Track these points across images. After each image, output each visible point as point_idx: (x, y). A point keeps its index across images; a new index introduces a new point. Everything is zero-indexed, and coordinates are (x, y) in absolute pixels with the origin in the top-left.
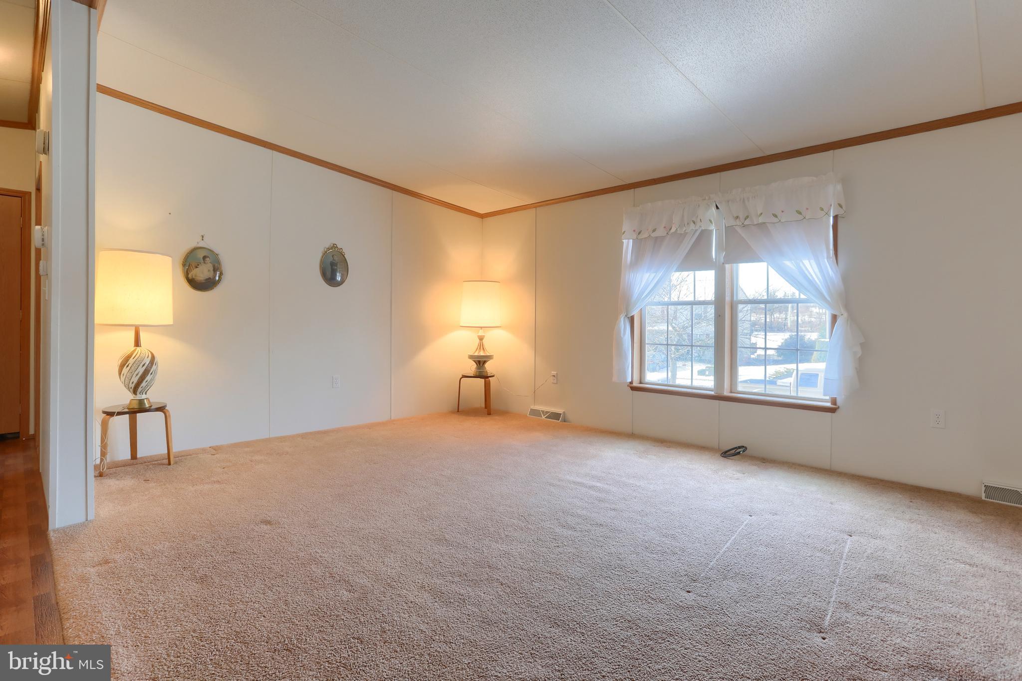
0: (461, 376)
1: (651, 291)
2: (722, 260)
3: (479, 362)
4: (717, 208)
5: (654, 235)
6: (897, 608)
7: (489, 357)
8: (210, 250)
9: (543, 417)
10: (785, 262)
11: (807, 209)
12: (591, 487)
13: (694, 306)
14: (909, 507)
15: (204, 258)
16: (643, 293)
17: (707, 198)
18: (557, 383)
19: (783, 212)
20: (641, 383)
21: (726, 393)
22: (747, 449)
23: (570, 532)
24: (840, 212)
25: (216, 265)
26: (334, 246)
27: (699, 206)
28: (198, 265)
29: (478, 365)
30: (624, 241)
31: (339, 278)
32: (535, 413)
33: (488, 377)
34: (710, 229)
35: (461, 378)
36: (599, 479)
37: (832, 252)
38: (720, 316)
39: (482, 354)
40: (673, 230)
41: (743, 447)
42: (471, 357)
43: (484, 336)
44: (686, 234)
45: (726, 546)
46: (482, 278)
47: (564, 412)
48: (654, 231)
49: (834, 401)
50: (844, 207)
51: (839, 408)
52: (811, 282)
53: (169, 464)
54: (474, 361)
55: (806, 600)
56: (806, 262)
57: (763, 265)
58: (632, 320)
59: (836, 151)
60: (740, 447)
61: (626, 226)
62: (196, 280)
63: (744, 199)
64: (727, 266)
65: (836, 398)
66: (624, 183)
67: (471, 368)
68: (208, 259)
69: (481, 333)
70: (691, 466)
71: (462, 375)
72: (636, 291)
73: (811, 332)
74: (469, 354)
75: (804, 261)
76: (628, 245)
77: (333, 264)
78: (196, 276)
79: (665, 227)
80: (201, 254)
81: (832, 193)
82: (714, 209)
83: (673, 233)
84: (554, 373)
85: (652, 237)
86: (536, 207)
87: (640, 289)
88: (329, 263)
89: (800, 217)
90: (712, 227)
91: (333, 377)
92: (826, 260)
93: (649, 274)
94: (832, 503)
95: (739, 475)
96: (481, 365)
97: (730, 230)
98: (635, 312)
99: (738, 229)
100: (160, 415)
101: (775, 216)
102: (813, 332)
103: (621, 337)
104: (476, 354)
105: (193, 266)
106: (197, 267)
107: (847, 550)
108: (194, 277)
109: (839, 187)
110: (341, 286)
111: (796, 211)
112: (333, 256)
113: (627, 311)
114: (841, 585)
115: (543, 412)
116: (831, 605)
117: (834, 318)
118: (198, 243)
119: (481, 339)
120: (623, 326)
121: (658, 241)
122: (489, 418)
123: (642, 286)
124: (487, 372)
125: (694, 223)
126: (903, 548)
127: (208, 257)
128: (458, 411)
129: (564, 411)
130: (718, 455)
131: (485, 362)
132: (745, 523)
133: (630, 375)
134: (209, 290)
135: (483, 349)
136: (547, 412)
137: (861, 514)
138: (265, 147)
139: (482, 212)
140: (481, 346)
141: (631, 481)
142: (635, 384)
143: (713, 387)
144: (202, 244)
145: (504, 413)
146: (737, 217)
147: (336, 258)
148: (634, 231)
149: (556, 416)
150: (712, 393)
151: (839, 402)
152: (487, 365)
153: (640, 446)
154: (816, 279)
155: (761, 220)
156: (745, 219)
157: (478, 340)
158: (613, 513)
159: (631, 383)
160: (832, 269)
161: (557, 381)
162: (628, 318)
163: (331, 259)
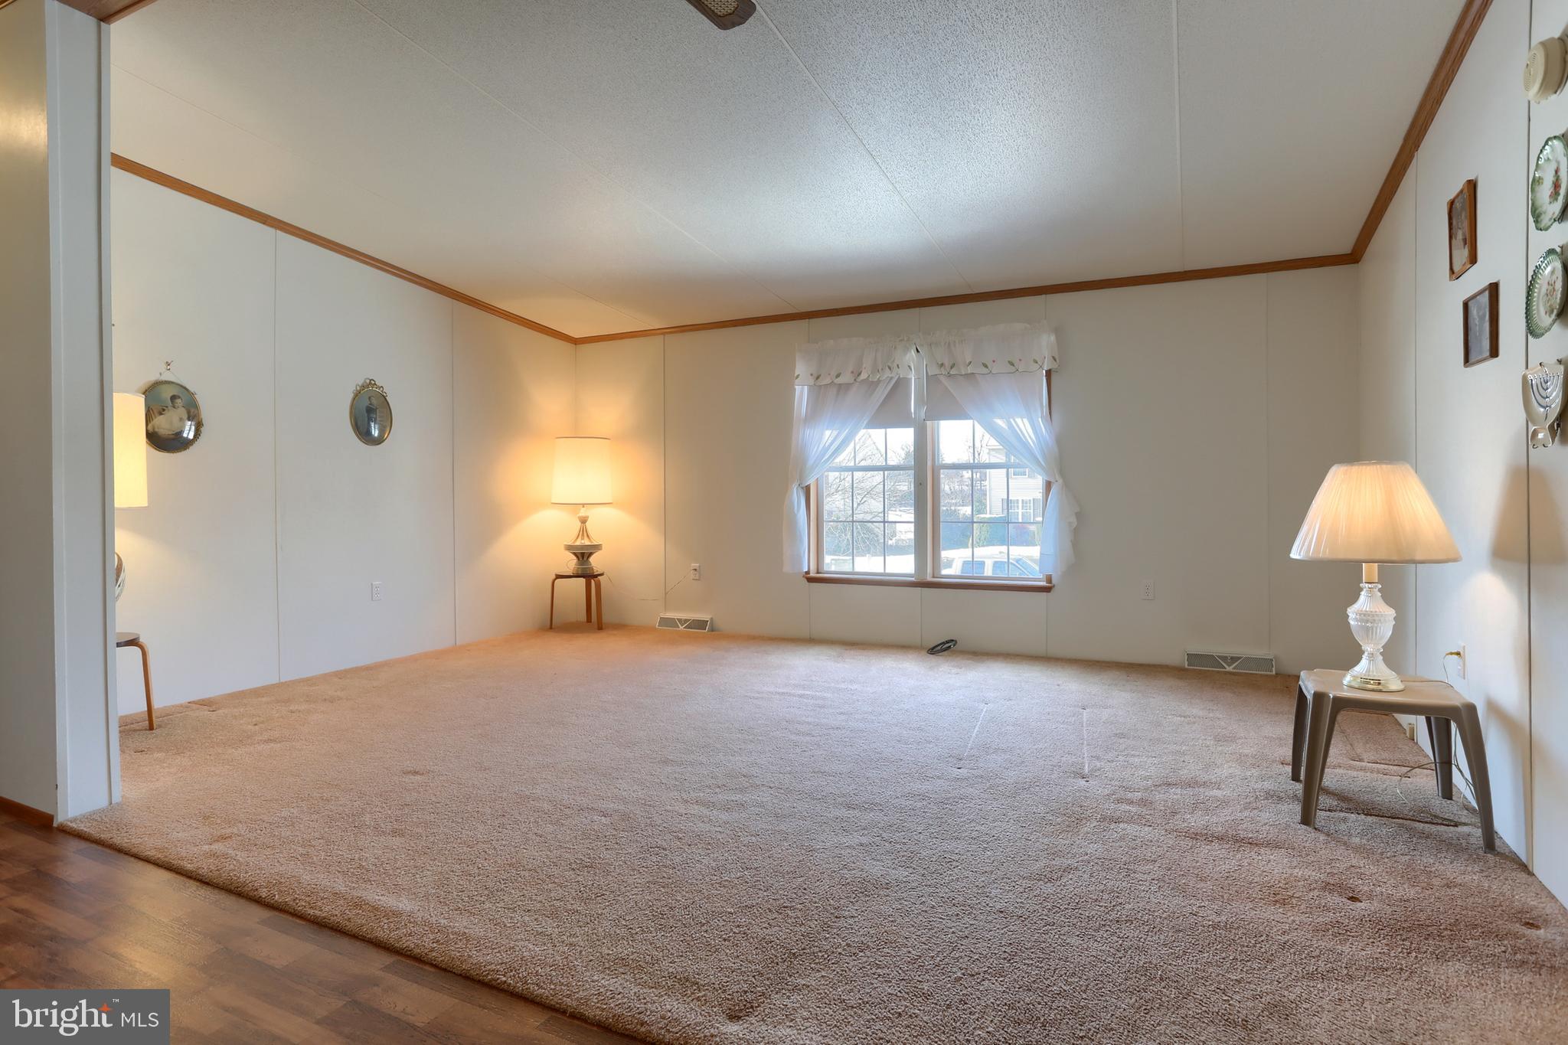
0: (554, 577)
1: (833, 453)
2: (923, 416)
3: (583, 554)
4: (918, 351)
5: (839, 381)
6: (1137, 753)
7: (597, 547)
8: (182, 386)
9: (681, 628)
10: (995, 420)
11: (1020, 360)
12: (801, 696)
13: (886, 472)
14: (1127, 681)
15: (173, 398)
16: (824, 455)
17: (905, 339)
18: (699, 580)
19: (994, 361)
20: (818, 573)
21: (929, 579)
22: (956, 642)
23: (808, 738)
24: (1054, 366)
25: (192, 410)
26: (371, 383)
27: (895, 348)
28: (164, 410)
29: (581, 559)
30: (796, 387)
31: (375, 433)
32: (666, 622)
33: (596, 576)
34: (910, 377)
35: (555, 579)
36: (804, 687)
37: (1046, 409)
38: (921, 484)
39: (587, 542)
40: (864, 376)
41: (953, 640)
42: (569, 548)
43: (588, 517)
44: (879, 381)
45: (975, 731)
46: (577, 433)
47: (712, 618)
48: (838, 376)
49: (1049, 579)
50: (1057, 360)
51: (1054, 586)
52: (1025, 445)
53: (151, 728)
54: (575, 554)
55: (1064, 759)
56: (1019, 420)
57: (969, 423)
58: (807, 490)
59: (1048, 295)
60: (947, 642)
61: (801, 368)
62: (160, 434)
63: (949, 343)
64: (929, 423)
65: (1051, 575)
66: (797, 311)
67: (570, 563)
68: (179, 401)
69: (583, 512)
70: (900, 666)
71: (556, 575)
72: (814, 452)
73: (963, 506)
74: (566, 543)
75: (1017, 420)
76: (802, 393)
77: (370, 410)
78: (158, 428)
79: (852, 372)
80: (167, 393)
81: (1045, 344)
82: (913, 352)
83: (862, 380)
84: (695, 565)
85: (835, 384)
86: (664, 334)
87: (819, 451)
88: (365, 410)
89: (1013, 369)
90: (912, 377)
91: (372, 584)
92: (1040, 419)
93: (830, 431)
94: (1058, 685)
95: (954, 670)
96: (585, 559)
97: (931, 379)
98: (811, 481)
99: (942, 378)
100: (136, 650)
101: (986, 366)
102: (966, 506)
103: (794, 512)
104: (578, 543)
105: (155, 411)
106: (161, 414)
107: (1085, 720)
108: (156, 430)
109: (1053, 338)
110: (382, 444)
111: (1009, 362)
112: (370, 398)
113: (801, 478)
114: (1088, 745)
115: (680, 620)
116: (1086, 759)
117: (1048, 486)
118: (161, 374)
119: (584, 521)
120: (797, 498)
121: (842, 389)
122: (602, 635)
123: (820, 449)
124: (593, 569)
125: (890, 368)
126: (1131, 712)
127: (179, 397)
128: (551, 628)
129: (710, 617)
130: (924, 652)
131: (591, 554)
132: (985, 710)
133: (807, 564)
134: (181, 451)
135: (588, 536)
136: (686, 621)
137: (1088, 691)
138: (264, 224)
139: (576, 334)
140: (583, 532)
141: (843, 686)
142: (812, 574)
143: (913, 572)
144: (164, 378)
145: (620, 627)
146: (942, 365)
147: (374, 401)
148: (812, 375)
149: (701, 624)
150: (913, 579)
151: (1054, 581)
152: (592, 559)
153: (832, 652)
154: (1030, 441)
155: (970, 370)
156: (951, 368)
157: (580, 524)
158: (843, 717)
159: (808, 573)
160: (1046, 429)
161: (700, 577)
162: (802, 488)
163: (366, 403)
